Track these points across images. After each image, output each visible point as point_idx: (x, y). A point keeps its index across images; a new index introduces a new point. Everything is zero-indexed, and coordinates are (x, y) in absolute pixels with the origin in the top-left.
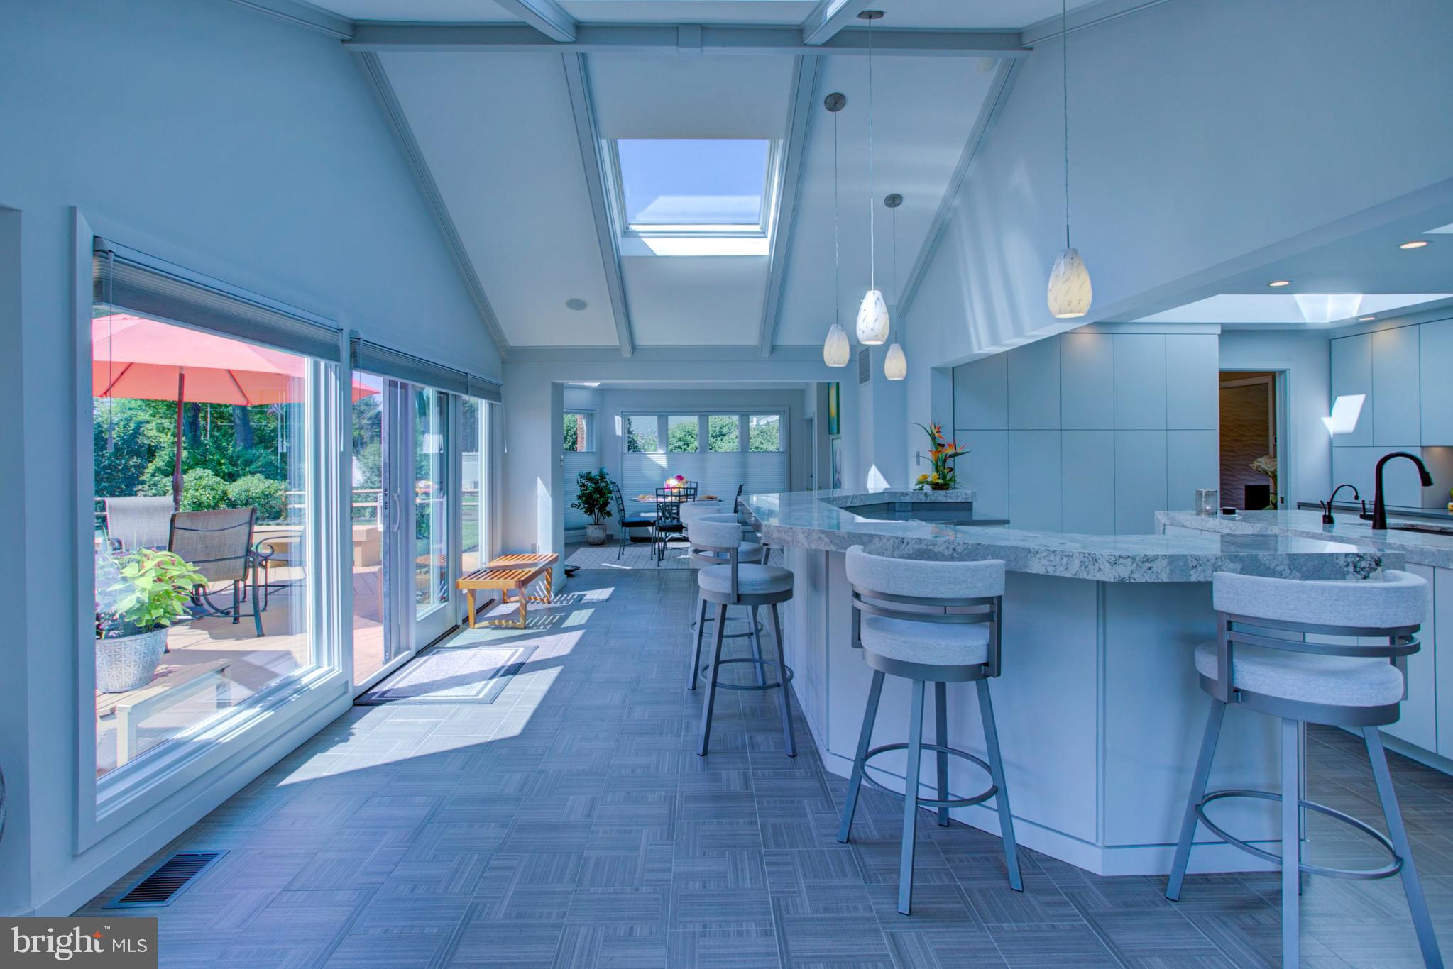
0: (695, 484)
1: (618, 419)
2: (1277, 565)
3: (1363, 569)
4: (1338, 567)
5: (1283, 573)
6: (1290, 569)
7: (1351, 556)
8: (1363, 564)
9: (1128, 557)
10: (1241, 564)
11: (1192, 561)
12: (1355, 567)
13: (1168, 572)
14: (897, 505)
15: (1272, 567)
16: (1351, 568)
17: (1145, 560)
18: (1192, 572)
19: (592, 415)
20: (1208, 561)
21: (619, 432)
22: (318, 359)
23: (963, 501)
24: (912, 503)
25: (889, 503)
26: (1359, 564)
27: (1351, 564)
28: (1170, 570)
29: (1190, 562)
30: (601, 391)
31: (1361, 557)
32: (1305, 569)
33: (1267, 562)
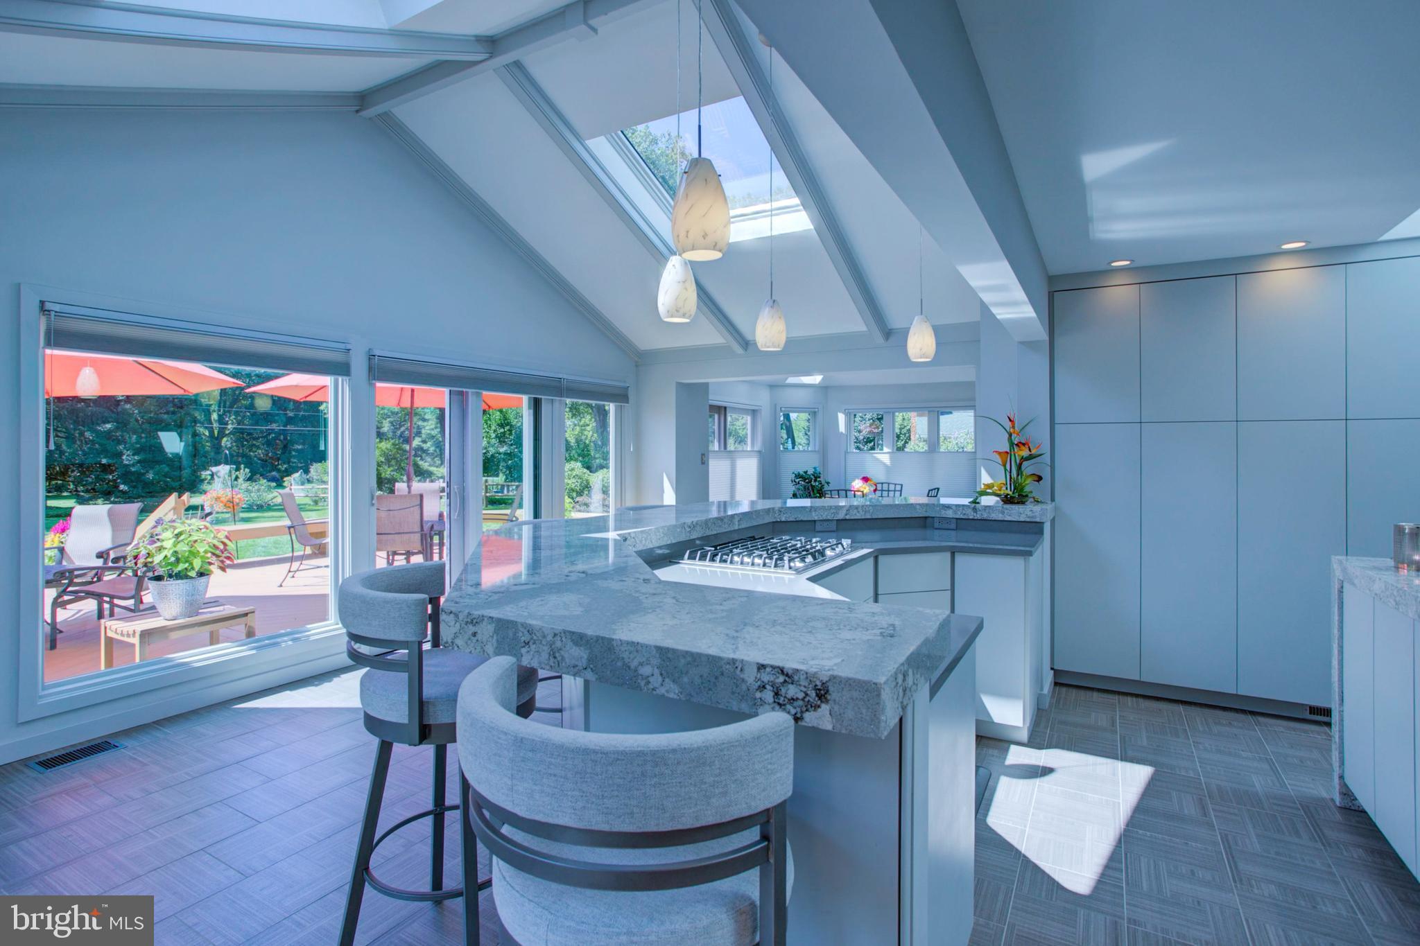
0: (900, 486)
1: (841, 418)
2: (641, 664)
3: (793, 700)
4: (744, 687)
5: (651, 679)
6: (661, 674)
7: (768, 669)
8: (792, 691)
9: (451, 612)
10: (587, 652)
11: (523, 632)
12: (777, 694)
13: (495, 644)
14: (936, 520)
15: (634, 664)
16: (768, 695)
17: (469, 620)
18: (524, 650)
19: (815, 412)
20: (544, 637)
21: (842, 428)
22: (337, 377)
23: (1028, 520)
24: (957, 519)
25: (926, 518)
26: (783, 691)
27: (768, 687)
28: (497, 641)
29: (521, 634)
30: (824, 389)
31: (787, 675)
32: (686, 680)
33: (625, 655)
